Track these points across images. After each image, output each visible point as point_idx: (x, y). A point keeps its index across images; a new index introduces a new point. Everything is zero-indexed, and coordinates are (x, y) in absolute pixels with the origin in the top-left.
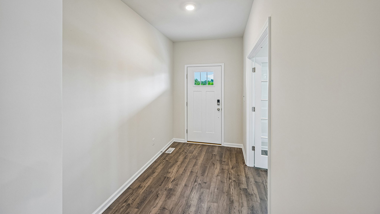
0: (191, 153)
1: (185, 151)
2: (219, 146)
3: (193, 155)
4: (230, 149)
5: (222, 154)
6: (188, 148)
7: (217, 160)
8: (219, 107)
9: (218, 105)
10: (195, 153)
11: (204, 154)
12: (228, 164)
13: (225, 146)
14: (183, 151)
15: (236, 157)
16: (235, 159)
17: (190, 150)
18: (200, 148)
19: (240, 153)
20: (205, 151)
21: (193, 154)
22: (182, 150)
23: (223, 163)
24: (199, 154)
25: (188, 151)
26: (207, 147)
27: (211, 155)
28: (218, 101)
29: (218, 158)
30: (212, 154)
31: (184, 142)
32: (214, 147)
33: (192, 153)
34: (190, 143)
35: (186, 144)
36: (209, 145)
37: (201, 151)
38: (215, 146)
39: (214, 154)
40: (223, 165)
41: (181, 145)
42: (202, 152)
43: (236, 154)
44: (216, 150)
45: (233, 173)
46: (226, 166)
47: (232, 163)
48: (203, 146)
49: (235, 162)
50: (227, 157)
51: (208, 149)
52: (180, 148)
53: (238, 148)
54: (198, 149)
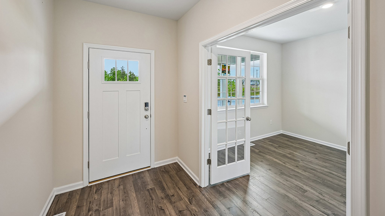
0: (110, 207)
1: (95, 207)
2: (148, 170)
3: (117, 209)
4: (164, 170)
5: (161, 182)
6: (96, 197)
7: (162, 198)
8: (148, 113)
9: (146, 110)
10: (117, 201)
11: (134, 195)
12: (181, 199)
13: (156, 167)
14: (89, 211)
15: (181, 180)
16: (181, 183)
17: (102, 200)
18: (122, 187)
19: (180, 169)
20: (133, 190)
21: (114, 208)
22: (84, 208)
23: (173, 199)
24: (126, 200)
25: (102, 205)
26: (131, 179)
27: (147, 193)
28: (146, 105)
29: (159, 193)
30: (148, 190)
31: (82, 187)
32: (142, 175)
33: (112, 205)
34: (96, 185)
35: (87, 191)
36: (132, 175)
37: (125, 192)
38: (142, 172)
39: (150, 187)
40: (175, 202)
41: (78, 197)
42: (128, 194)
43: (176, 174)
44: (148, 178)
45: (197, 211)
46: (180, 202)
47: (184, 193)
48: (123, 179)
49: (186, 189)
50: (170, 185)
51: (135, 184)
52: (78, 207)
53: (172, 164)
54: (119, 190)
